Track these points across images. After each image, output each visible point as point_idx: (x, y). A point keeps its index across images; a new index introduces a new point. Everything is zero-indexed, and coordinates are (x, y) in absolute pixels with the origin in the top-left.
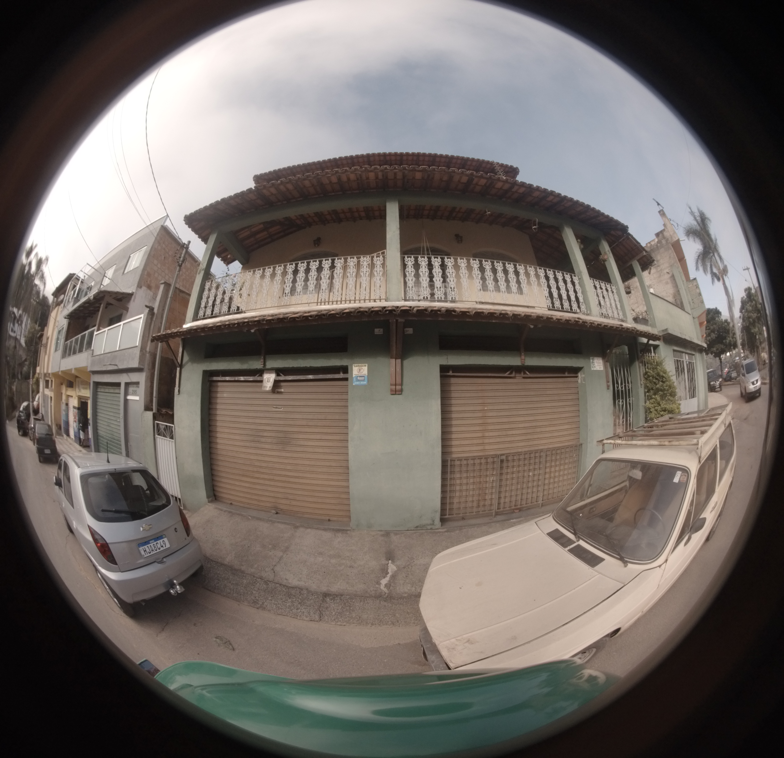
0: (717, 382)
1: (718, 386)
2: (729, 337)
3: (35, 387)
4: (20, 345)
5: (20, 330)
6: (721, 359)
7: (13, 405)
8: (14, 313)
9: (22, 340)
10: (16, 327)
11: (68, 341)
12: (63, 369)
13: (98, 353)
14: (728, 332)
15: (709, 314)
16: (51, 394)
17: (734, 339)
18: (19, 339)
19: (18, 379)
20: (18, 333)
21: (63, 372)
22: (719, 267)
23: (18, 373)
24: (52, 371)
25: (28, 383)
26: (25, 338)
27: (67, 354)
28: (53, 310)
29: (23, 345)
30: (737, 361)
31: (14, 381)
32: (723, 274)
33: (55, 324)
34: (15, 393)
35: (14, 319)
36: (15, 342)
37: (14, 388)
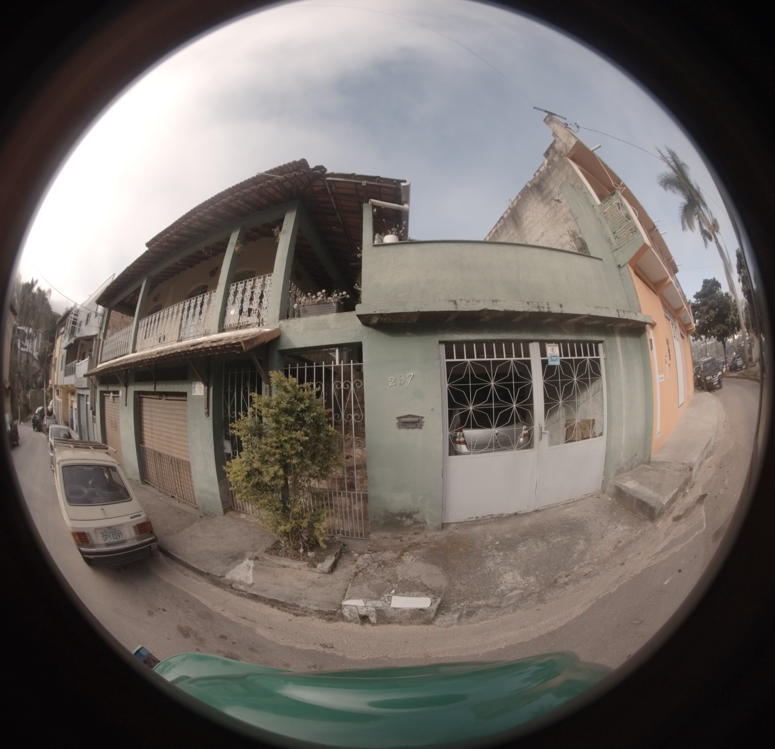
0: (715, 376)
1: (717, 383)
2: (730, 314)
3: (49, 394)
4: (34, 359)
5: (33, 345)
6: (724, 343)
7: (28, 410)
8: (24, 331)
9: (36, 354)
10: (27, 343)
11: (67, 365)
12: (65, 384)
13: (78, 377)
14: (730, 308)
15: (706, 286)
16: (60, 400)
17: (737, 317)
18: (32, 353)
19: (33, 388)
20: (30, 348)
21: (65, 385)
22: (708, 223)
23: (32, 383)
24: (60, 384)
25: (43, 391)
26: (38, 353)
27: (66, 375)
28: (58, 338)
29: (37, 359)
30: (742, 345)
31: (29, 391)
32: (714, 230)
33: (60, 350)
34: (30, 400)
35: (24, 336)
36: (28, 356)
37: (29, 396)
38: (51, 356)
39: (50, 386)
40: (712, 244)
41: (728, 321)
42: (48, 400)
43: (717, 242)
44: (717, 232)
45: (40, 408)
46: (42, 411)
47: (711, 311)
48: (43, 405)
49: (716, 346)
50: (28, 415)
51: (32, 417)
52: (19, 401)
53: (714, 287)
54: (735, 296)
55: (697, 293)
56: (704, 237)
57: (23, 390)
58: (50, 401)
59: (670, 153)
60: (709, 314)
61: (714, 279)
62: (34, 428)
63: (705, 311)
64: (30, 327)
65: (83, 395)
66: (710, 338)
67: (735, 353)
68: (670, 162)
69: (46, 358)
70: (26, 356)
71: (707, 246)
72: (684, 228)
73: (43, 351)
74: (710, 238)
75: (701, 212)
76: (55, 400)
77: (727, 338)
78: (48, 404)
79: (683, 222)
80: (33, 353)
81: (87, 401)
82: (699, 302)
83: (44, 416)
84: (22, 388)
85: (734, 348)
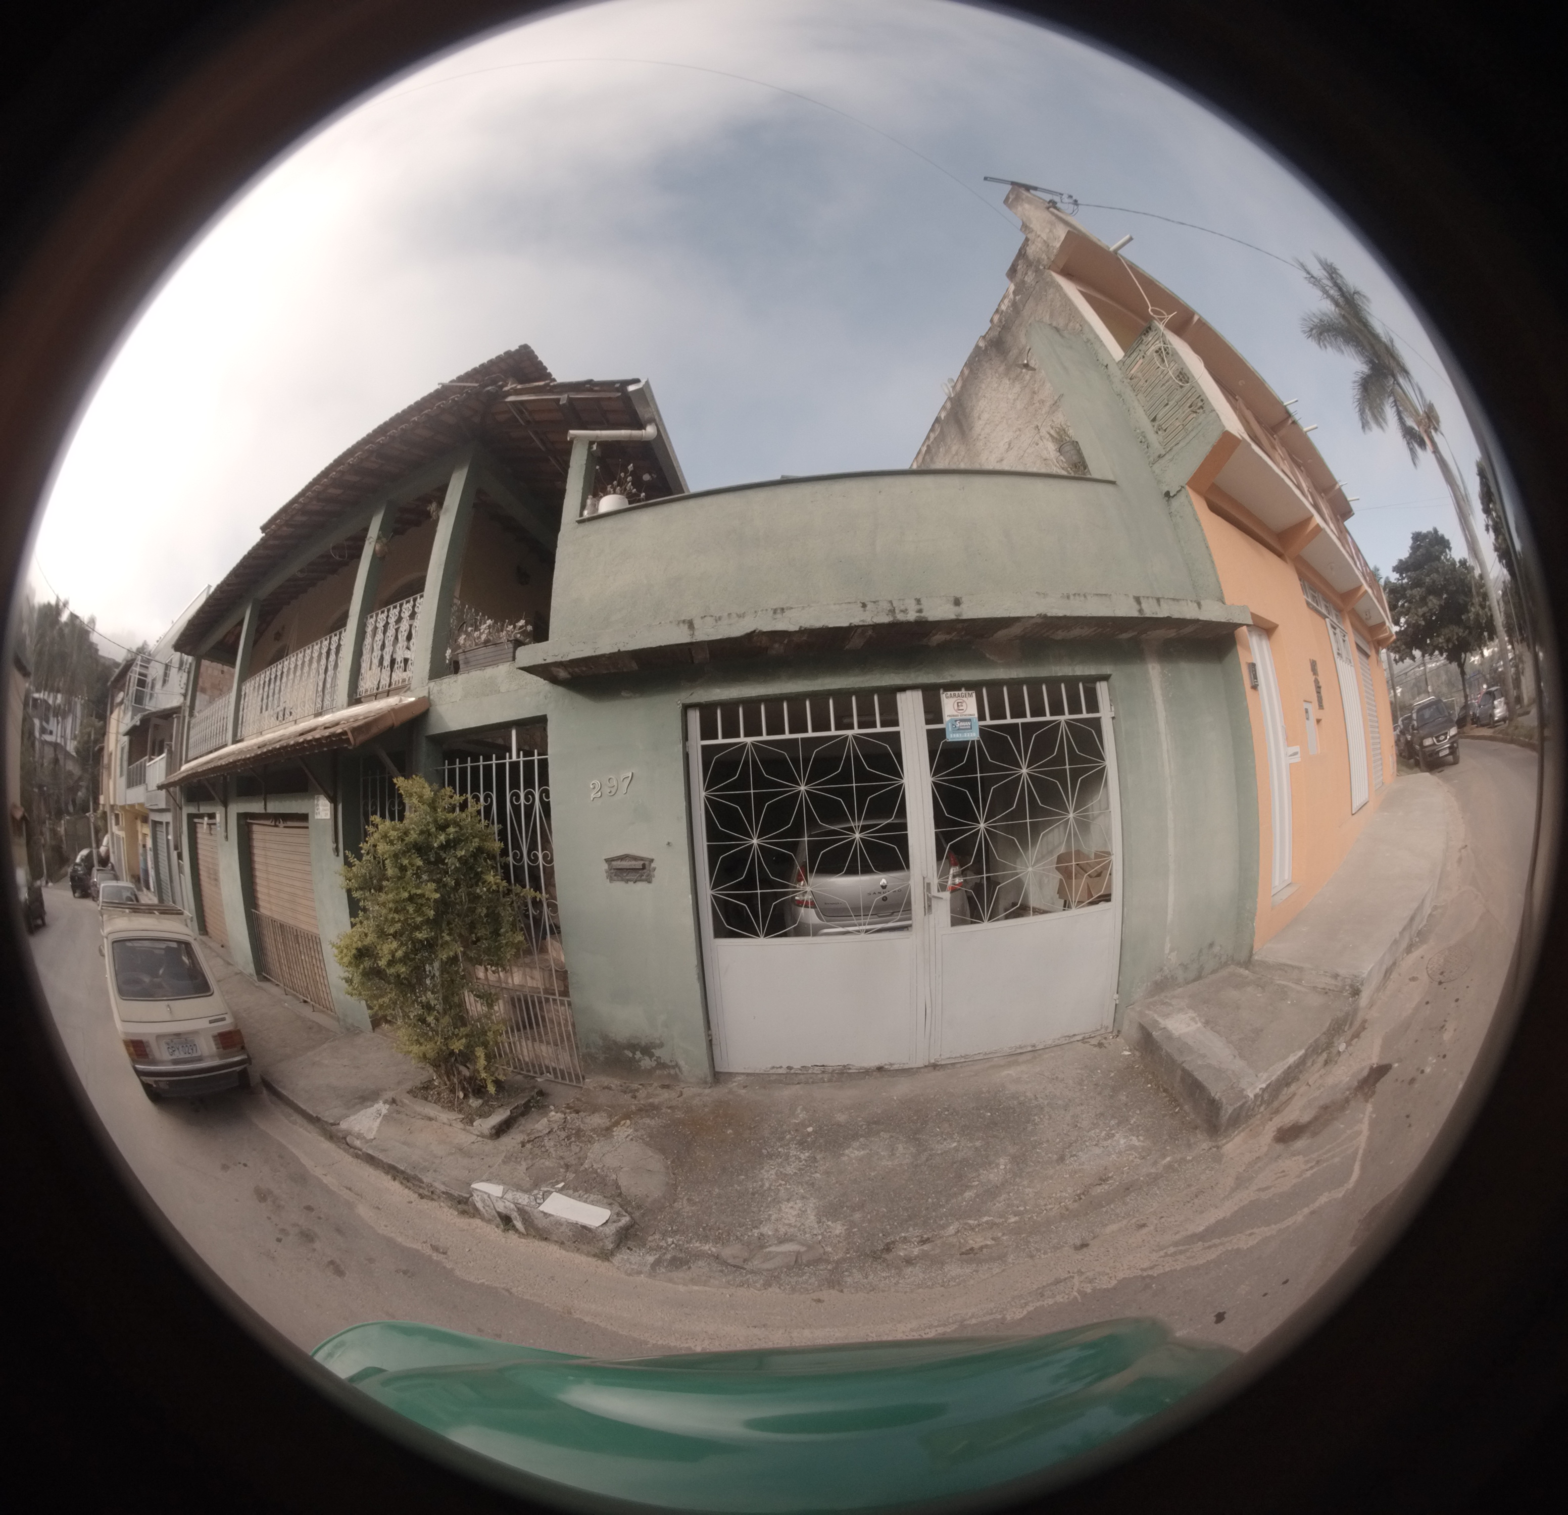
0: (1442, 737)
1: (1447, 752)
3: (100, 824)
4: (67, 754)
5: (64, 729)
6: (1461, 666)
7: (61, 858)
8: (46, 702)
9: (71, 747)
10: (53, 725)
11: (131, 767)
12: (129, 802)
13: (150, 789)
14: (1470, 590)
15: (1419, 547)
16: (122, 834)
17: (1487, 610)
18: (63, 744)
19: (69, 813)
20: (59, 734)
21: (129, 805)
22: (1416, 411)
23: (67, 804)
24: (120, 802)
25: (88, 818)
26: (75, 743)
27: (131, 784)
28: (112, 712)
29: (74, 754)
30: (1500, 670)
31: (60, 819)
32: (1429, 427)
33: (117, 737)
34: (64, 838)
35: (46, 711)
36: (55, 751)
37: (61, 830)
38: (101, 749)
39: (101, 808)
40: (1426, 457)
41: (1469, 618)
42: (100, 834)
43: (1436, 451)
44: (1436, 429)
45: (84, 852)
46: (89, 857)
47: (1431, 597)
48: (90, 846)
49: (1447, 672)
50: (60, 868)
51: (70, 870)
52: (43, 841)
53: (1436, 547)
54: (1482, 564)
55: (1401, 561)
56: (1408, 443)
57: (50, 819)
58: (103, 837)
59: (1325, 269)
60: (1426, 604)
61: (1436, 531)
62: (74, 892)
63: (1418, 598)
64: (58, 691)
65: (161, 823)
66: (1431, 654)
67: (1485, 686)
68: (1327, 288)
69: (91, 753)
70: (52, 749)
71: (1417, 462)
72: (1365, 425)
73: (86, 738)
74: (1422, 444)
75: (1400, 391)
76: (113, 834)
77: (1468, 654)
78: (99, 845)
79: (1362, 412)
80: (65, 743)
81: (167, 834)
82: (1405, 581)
83: (93, 866)
84: (47, 816)
85: (1484, 676)
